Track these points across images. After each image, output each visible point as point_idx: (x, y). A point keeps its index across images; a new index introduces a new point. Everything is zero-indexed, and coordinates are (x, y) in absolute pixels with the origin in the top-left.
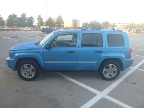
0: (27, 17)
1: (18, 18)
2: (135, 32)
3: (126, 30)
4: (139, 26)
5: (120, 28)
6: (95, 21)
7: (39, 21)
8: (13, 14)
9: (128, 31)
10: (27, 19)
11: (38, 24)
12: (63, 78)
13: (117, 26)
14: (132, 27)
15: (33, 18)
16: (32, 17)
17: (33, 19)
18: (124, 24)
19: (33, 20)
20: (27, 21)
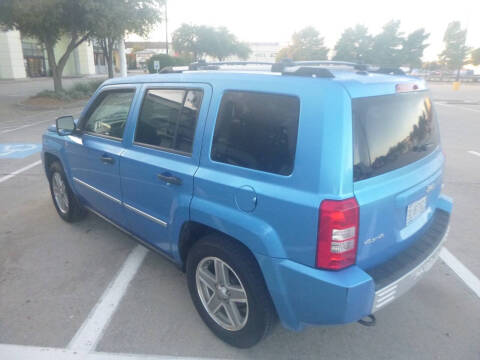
0: (403, 33)
1: (370, 36)
7: (451, 47)
8: (358, 27)
10: (402, 39)
11: (442, 55)
15: (424, 34)
16: (422, 31)
17: (427, 37)
19: (424, 42)
20: (400, 47)
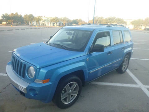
2: (58, 25)
3: (51, 23)
4: (61, 19)
5: (45, 21)
6: (17, 13)
9: (52, 24)
12: (95, 86)
13: (42, 19)
14: (56, 21)
18: (49, 18)
